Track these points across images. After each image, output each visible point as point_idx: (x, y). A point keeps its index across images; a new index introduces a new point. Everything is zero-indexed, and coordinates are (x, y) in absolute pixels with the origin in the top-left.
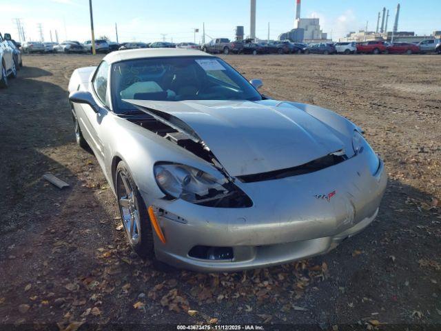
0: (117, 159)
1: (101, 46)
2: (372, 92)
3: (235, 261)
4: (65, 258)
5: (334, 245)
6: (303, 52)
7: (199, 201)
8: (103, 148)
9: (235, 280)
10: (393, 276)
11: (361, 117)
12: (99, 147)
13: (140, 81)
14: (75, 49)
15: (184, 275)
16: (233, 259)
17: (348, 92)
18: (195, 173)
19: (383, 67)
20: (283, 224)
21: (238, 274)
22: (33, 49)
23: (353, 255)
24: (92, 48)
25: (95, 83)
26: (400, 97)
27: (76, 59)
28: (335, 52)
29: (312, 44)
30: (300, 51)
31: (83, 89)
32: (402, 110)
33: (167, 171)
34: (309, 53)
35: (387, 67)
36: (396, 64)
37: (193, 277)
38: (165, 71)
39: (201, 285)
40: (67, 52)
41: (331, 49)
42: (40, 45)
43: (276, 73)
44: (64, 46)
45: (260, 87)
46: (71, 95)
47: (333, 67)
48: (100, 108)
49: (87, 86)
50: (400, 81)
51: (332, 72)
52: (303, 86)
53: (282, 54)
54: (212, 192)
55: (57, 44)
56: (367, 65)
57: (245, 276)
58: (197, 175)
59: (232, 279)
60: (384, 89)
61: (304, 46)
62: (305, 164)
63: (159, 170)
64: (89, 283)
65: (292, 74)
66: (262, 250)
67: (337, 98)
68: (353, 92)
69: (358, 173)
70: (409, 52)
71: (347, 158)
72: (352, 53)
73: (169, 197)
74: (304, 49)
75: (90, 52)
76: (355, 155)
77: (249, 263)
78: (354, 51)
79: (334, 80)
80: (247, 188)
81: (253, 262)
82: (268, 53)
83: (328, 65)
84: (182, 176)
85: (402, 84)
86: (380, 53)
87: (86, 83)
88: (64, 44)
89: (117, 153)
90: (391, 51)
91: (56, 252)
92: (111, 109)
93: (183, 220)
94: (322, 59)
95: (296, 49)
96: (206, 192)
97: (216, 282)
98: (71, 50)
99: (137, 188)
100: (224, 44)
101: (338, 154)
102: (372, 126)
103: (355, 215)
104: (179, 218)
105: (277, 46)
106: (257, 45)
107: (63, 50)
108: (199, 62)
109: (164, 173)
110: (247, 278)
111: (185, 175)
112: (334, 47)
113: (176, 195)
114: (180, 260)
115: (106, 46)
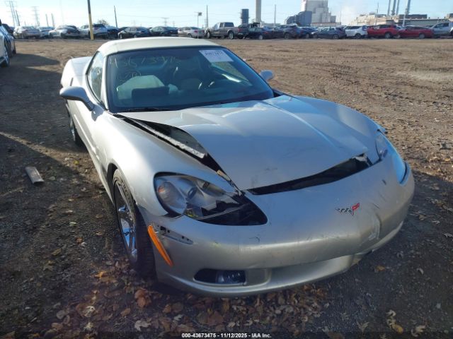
0: (113, 167)
1: (99, 30)
2: (387, 81)
3: (247, 285)
4: (57, 278)
5: (356, 261)
6: (311, 37)
7: (206, 217)
8: (97, 151)
9: (247, 304)
10: (422, 296)
11: (376, 108)
12: (94, 149)
13: (138, 75)
14: (71, 34)
15: (190, 298)
16: (245, 283)
17: (361, 80)
18: (201, 185)
19: (396, 53)
20: (302, 242)
21: (251, 299)
22: (29, 34)
23: (376, 271)
24: (89, 32)
25: (90, 77)
26: (417, 86)
27: (73, 45)
28: (345, 37)
29: (321, 28)
30: (308, 36)
31: (76, 84)
32: (420, 102)
33: (170, 184)
34: (318, 37)
35: (401, 53)
36: (409, 49)
37: (199, 301)
38: (166, 62)
39: (209, 310)
40: (64, 37)
41: (341, 34)
42: (34, 30)
43: (284, 60)
44: (61, 31)
45: (269, 80)
46: (62, 91)
47: (343, 54)
48: (94, 105)
49: (80, 80)
50: (415, 68)
51: (343, 59)
52: (314, 74)
53: (289, 39)
54: (221, 206)
55: (53, 29)
56: (378, 50)
57: (258, 300)
58: (203, 187)
59: (244, 303)
60: (398, 77)
61: (312, 30)
62: (325, 172)
63: (160, 182)
64: (83, 308)
65: (301, 61)
66: (278, 271)
67: (349, 87)
68: (367, 81)
69: (384, 182)
70: (423, 36)
71: (371, 164)
72: (363, 37)
73: (172, 214)
74: (312, 33)
75: (87, 37)
76: (380, 160)
77: (264, 286)
78: (364, 35)
79: (345, 67)
80: (260, 201)
81: (267, 285)
82: (275, 38)
83: (338, 50)
84: (187, 189)
85: (418, 72)
86: (392, 37)
87: (79, 76)
88: (61, 29)
89: (113, 160)
90: (404, 35)
91: (47, 269)
92: (107, 107)
93: (188, 240)
94: (331, 44)
95: (304, 33)
96: (214, 205)
97: (226, 307)
98: (67, 34)
99: (135, 202)
100: (229, 29)
101: (361, 159)
102: (389, 119)
103: (381, 229)
104: (183, 237)
105: (284, 30)
106: (262, 29)
107: (59, 35)
108: (203, 52)
109: (166, 185)
110: (260, 302)
111: (190, 188)
112: (344, 31)
113: (180, 211)
114: (184, 284)
115: (104, 30)
